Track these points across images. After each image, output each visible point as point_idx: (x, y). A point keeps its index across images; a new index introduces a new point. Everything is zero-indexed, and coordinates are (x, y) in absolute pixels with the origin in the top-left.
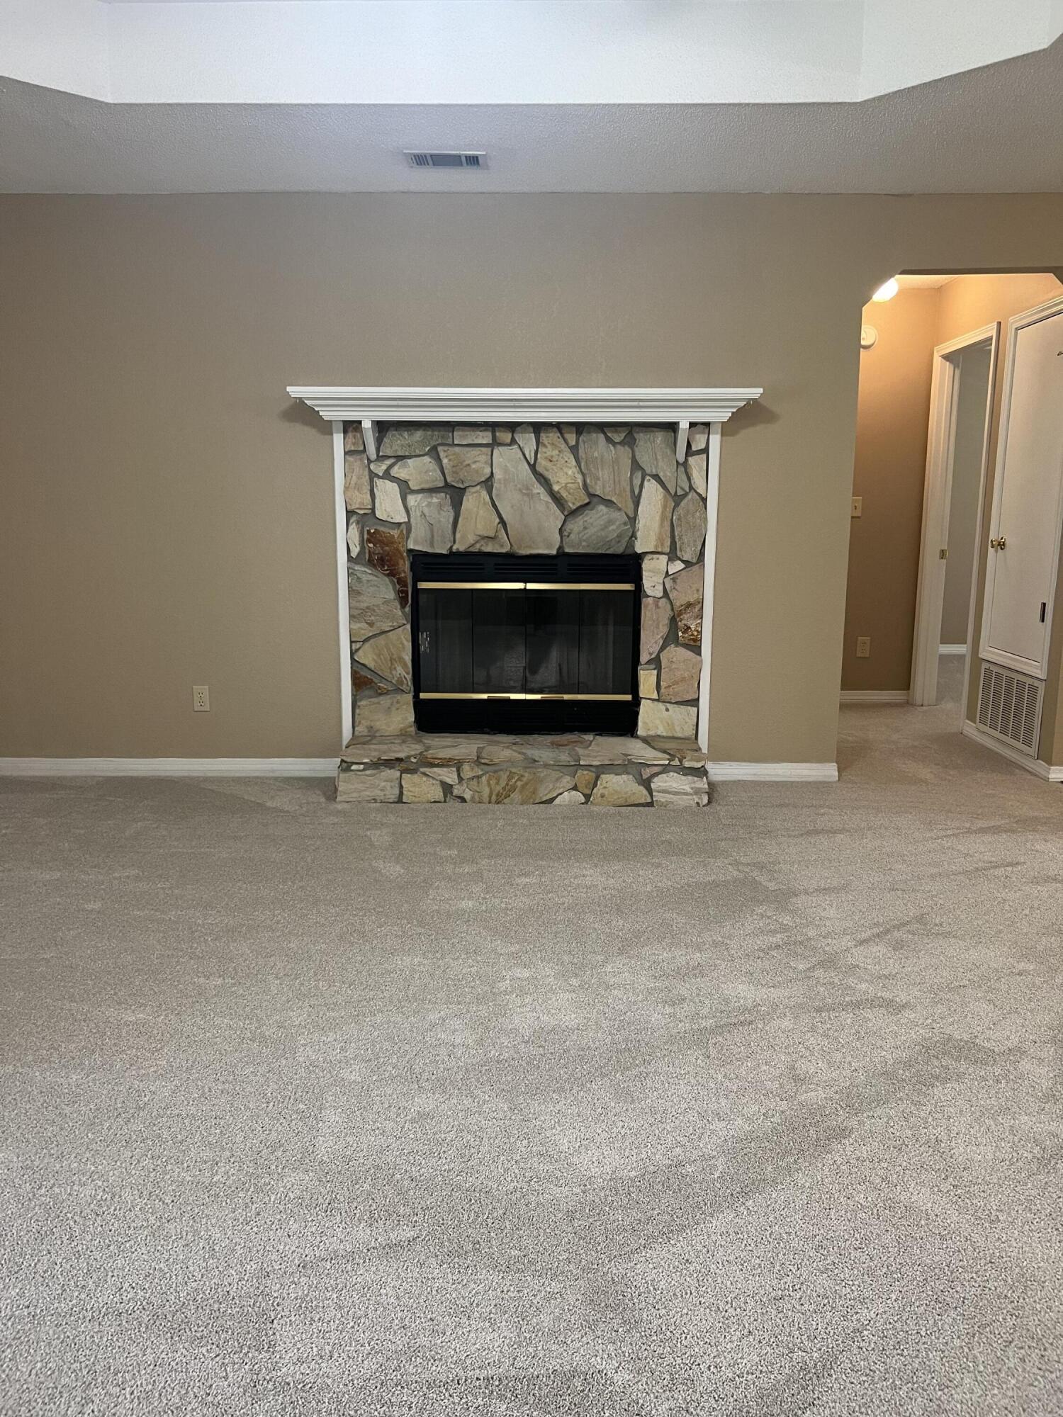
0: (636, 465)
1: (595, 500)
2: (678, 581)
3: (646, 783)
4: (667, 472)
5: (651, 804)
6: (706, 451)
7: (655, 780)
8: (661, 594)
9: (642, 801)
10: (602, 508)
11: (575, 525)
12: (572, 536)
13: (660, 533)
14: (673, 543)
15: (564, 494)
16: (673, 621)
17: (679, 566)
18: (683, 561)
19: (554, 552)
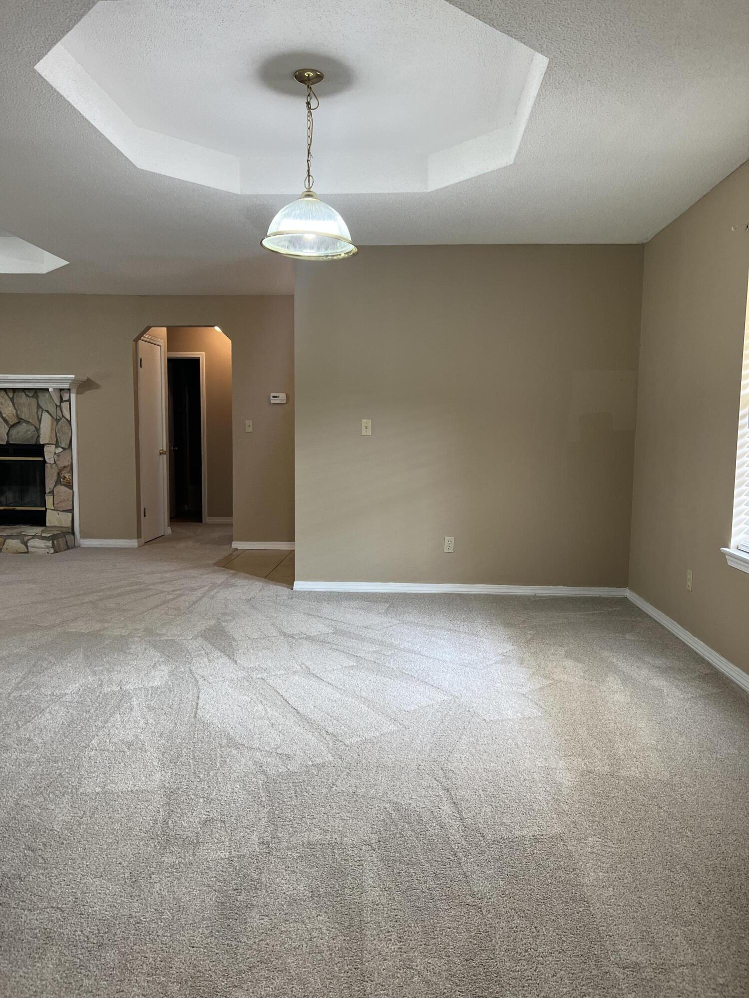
0: (39, 406)
1: (22, 421)
2: (60, 456)
3: (25, 544)
4: (52, 409)
5: (27, 552)
6: (69, 401)
7: (29, 542)
8: (53, 462)
9: (23, 551)
10: (24, 424)
11: (14, 432)
12: (13, 436)
13: (51, 436)
14: (57, 441)
15: (7, 418)
16: (59, 474)
17: (59, 450)
18: (62, 448)
19: (5, 443)
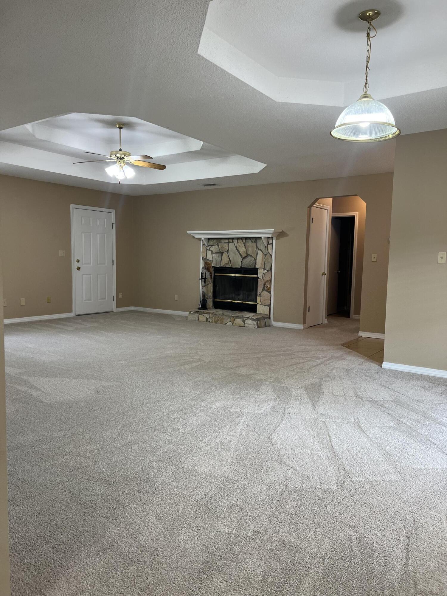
0: (257, 247)
1: (248, 255)
2: (266, 275)
3: (244, 322)
4: (263, 249)
5: (245, 327)
6: (272, 244)
7: (246, 321)
8: (262, 278)
9: (243, 326)
10: (249, 257)
11: (244, 261)
12: (244, 263)
13: (262, 263)
14: (265, 266)
15: (242, 254)
16: (264, 285)
17: (266, 271)
18: (267, 270)
19: (240, 267)
